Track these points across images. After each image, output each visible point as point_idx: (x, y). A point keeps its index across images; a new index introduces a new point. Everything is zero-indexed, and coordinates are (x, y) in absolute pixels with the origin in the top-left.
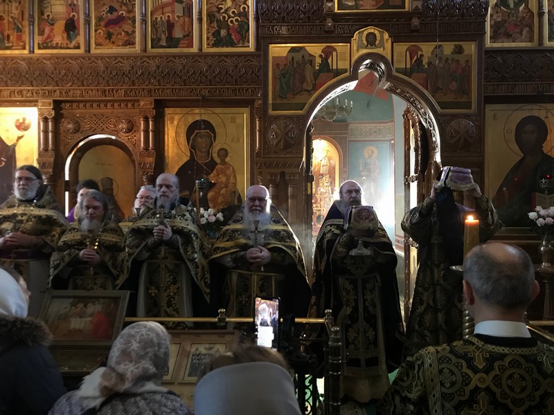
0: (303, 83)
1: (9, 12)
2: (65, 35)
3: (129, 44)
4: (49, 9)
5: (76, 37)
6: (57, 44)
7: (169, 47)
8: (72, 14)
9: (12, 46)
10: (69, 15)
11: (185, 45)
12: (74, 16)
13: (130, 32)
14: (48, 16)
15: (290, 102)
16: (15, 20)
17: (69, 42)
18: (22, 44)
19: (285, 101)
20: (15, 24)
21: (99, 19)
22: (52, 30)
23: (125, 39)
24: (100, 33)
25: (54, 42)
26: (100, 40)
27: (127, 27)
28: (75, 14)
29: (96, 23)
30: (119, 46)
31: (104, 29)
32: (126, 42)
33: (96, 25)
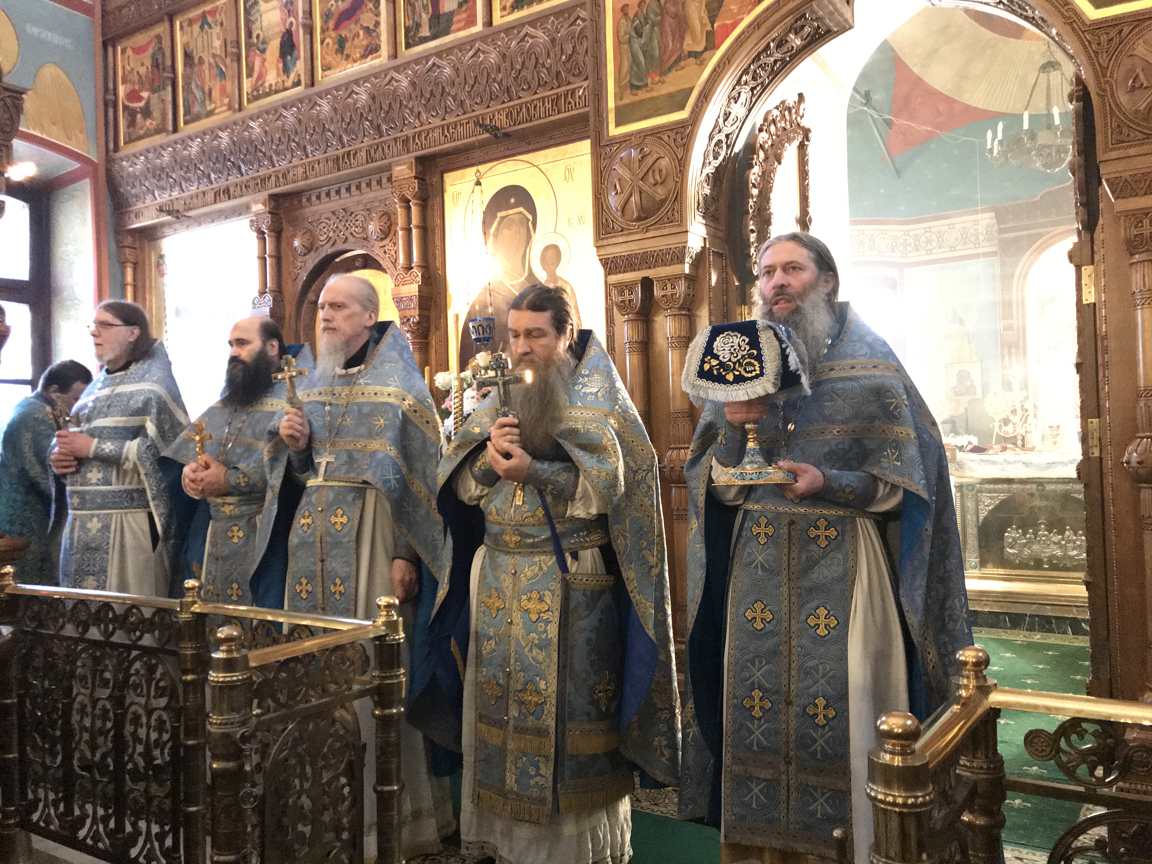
0: (682, 38)
1: (210, 46)
2: (281, 65)
3: (371, 52)
4: (258, 24)
5: (295, 65)
6: (271, 85)
7: (434, 37)
8: (288, 21)
9: (215, 109)
10: (284, 25)
11: (462, 24)
12: (292, 23)
13: (372, 27)
14: (258, 36)
15: (654, 94)
16: (218, 60)
17: (284, 78)
18: (226, 101)
19: (643, 95)
20: (218, 66)
21: (326, 16)
22: (264, 60)
23: (365, 43)
24: (328, 44)
25: (267, 85)
26: (329, 59)
27: (366, 19)
28: (292, 19)
29: (322, 28)
30: (355, 61)
31: (333, 34)
32: (365, 50)
33: (323, 31)
